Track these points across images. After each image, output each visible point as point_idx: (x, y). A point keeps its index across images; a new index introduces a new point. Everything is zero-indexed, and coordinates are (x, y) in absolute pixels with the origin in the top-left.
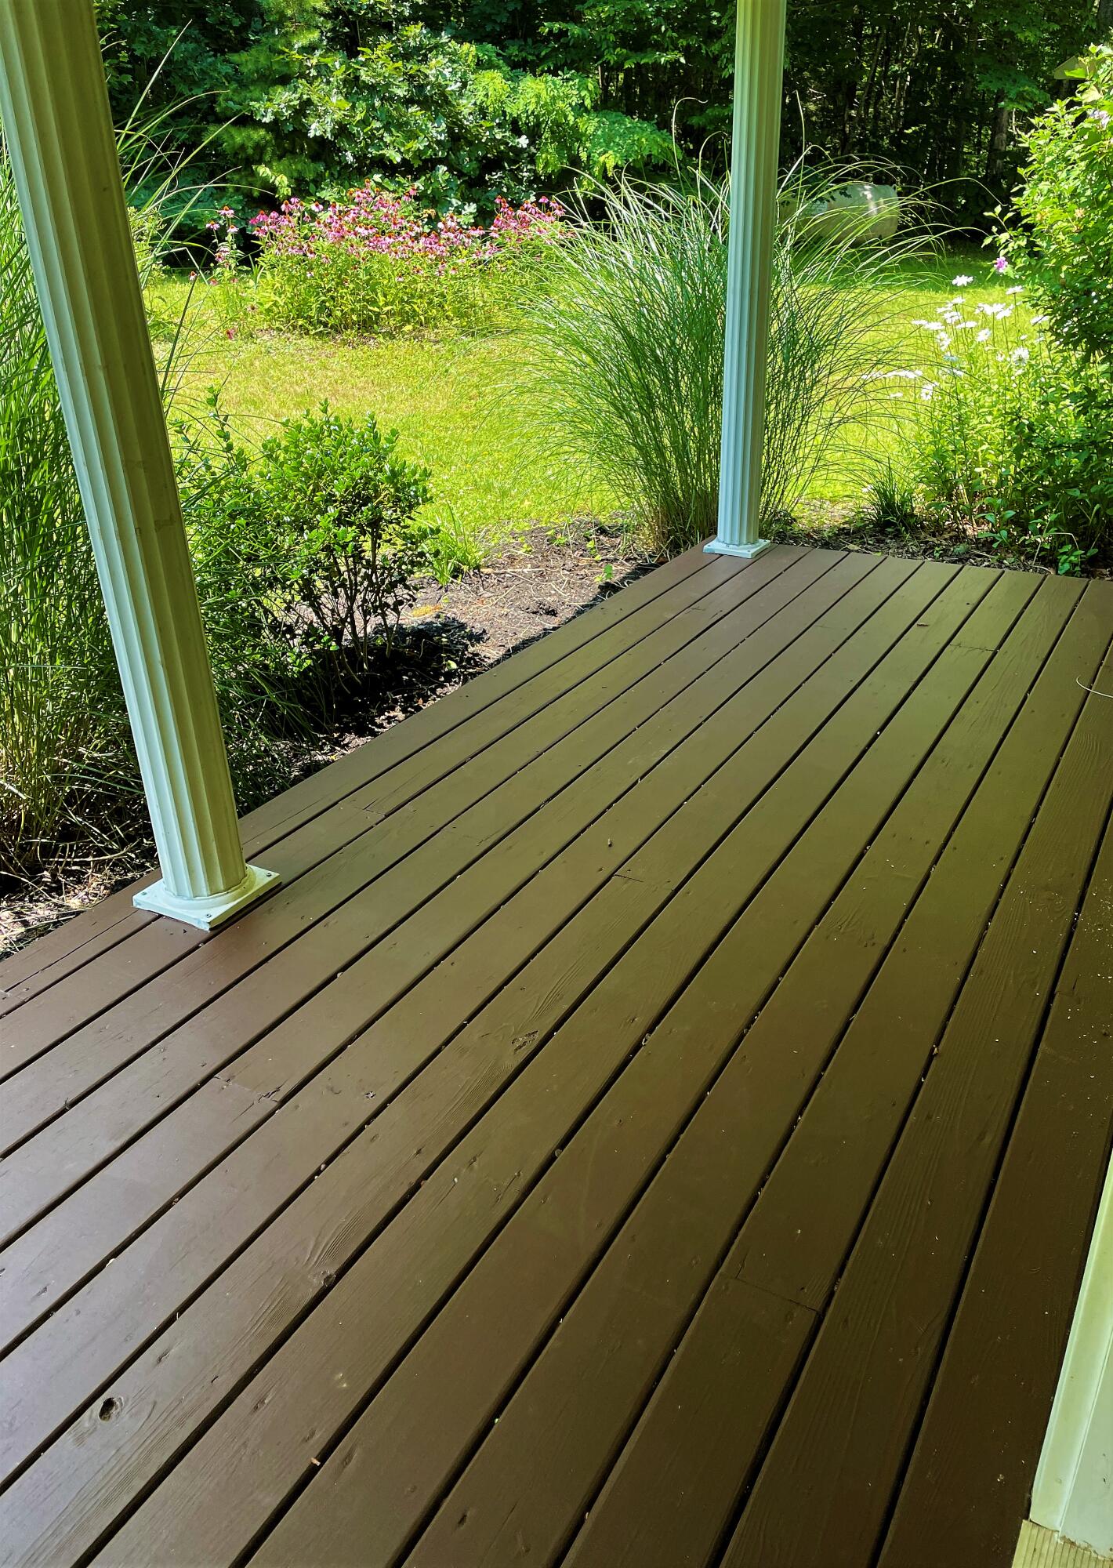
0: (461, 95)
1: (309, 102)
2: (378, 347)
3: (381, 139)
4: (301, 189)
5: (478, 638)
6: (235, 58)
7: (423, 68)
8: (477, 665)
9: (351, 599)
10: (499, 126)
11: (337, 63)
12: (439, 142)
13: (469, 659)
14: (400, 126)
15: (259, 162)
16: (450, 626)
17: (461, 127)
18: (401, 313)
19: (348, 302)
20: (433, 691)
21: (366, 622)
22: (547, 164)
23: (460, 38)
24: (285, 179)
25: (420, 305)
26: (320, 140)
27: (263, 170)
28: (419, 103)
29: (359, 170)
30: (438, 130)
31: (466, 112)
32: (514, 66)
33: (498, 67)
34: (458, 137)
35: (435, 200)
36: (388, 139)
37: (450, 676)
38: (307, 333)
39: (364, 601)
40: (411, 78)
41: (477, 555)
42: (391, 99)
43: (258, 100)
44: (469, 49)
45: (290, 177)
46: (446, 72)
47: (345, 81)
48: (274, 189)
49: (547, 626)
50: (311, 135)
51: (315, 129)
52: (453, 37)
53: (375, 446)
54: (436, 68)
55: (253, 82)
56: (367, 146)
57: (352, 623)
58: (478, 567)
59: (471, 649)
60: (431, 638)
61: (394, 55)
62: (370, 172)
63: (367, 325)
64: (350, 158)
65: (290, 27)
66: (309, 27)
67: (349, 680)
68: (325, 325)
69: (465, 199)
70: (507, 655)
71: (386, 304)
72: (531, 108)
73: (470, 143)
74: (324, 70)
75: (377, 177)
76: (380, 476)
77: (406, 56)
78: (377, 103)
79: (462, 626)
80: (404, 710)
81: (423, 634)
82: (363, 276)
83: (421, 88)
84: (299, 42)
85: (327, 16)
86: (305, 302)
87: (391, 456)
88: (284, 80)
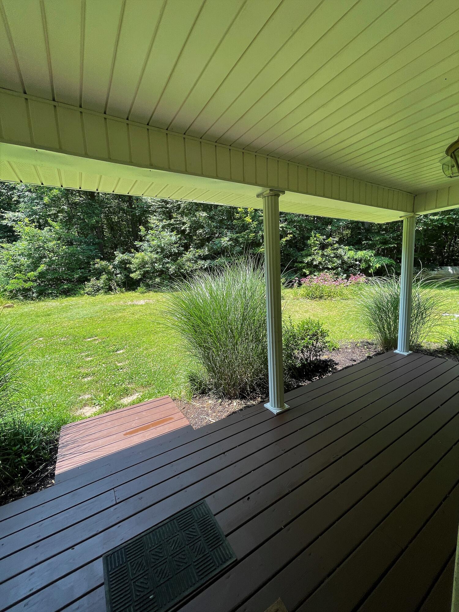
0: (345, 255)
1: (314, 259)
2: (322, 301)
3: (327, 264)
4: (311, 273)
5: (337, 364)
6: (301, 252)
7: (337, 251)
8: (336, 370)
9: (310, 353)
10: (353, 260)
11: (320, 252)
12: (339, 264)
13: (334, 369)
14: (331, 262)
15: (304, 269)
16: (331, 361)
17: (345, 261)
18: (328, 295)
19: (318, 293)
20: (326, 374)
21: (313, 358)
22: (363, 266)
23: (345, 246)
24: (308, 272)
25: (332, 294)
26: (316, 265)
27: (304, 270)
28: (336, 257)
29: (323, 269)
30: (339, 262)
31: (345, 258)
32: (356, 249)
33: (353, 250)
34: (344, 262)
35: (338, 274)
36: (329, 264)
37: (330, 371)
38: (309, 299)
39: (313, 354)
40: (334, 253)
41: (338, 347)
42: (330, 257)
43: (305, 259)
44: (347, 247)
45: (309, 271)
46: (342, 252)
47: (321, 255)
48: (306, 273)
49: (353, 364)
50: (314, 264)
51: (315, 263)
52: (344, 246)
53: (318, 325)
54: (340, 251)
55: (304, 256)
56: (325, 265)
57: (310, 358)
58: (338, 349)
59: (335, 366)
60: (326, 363)
61: (332, 250)
62: (325, 270)
63: (321, 297)
64: (321, 267)
65: (312, 247)
66: (316, 246)
67: (308, 369)
68: (312, 297)
69: (344, 274)
70: (343, 369)
71: (325, 294)
72: (359, 257)
73: (346, 263)
74: (318, 253)
75: (326, 270)
76: (318, 331)
77: (334, 250)
78: (327, 258)
79: (334, 361)
80: (319, 377)
81: (325, 361)
82: (321, 289)
83: (336, 255)
84: (313, 249)
85: (319, 244)
86: (309, 293)
87: (321, 327)
88: (310, 255)
